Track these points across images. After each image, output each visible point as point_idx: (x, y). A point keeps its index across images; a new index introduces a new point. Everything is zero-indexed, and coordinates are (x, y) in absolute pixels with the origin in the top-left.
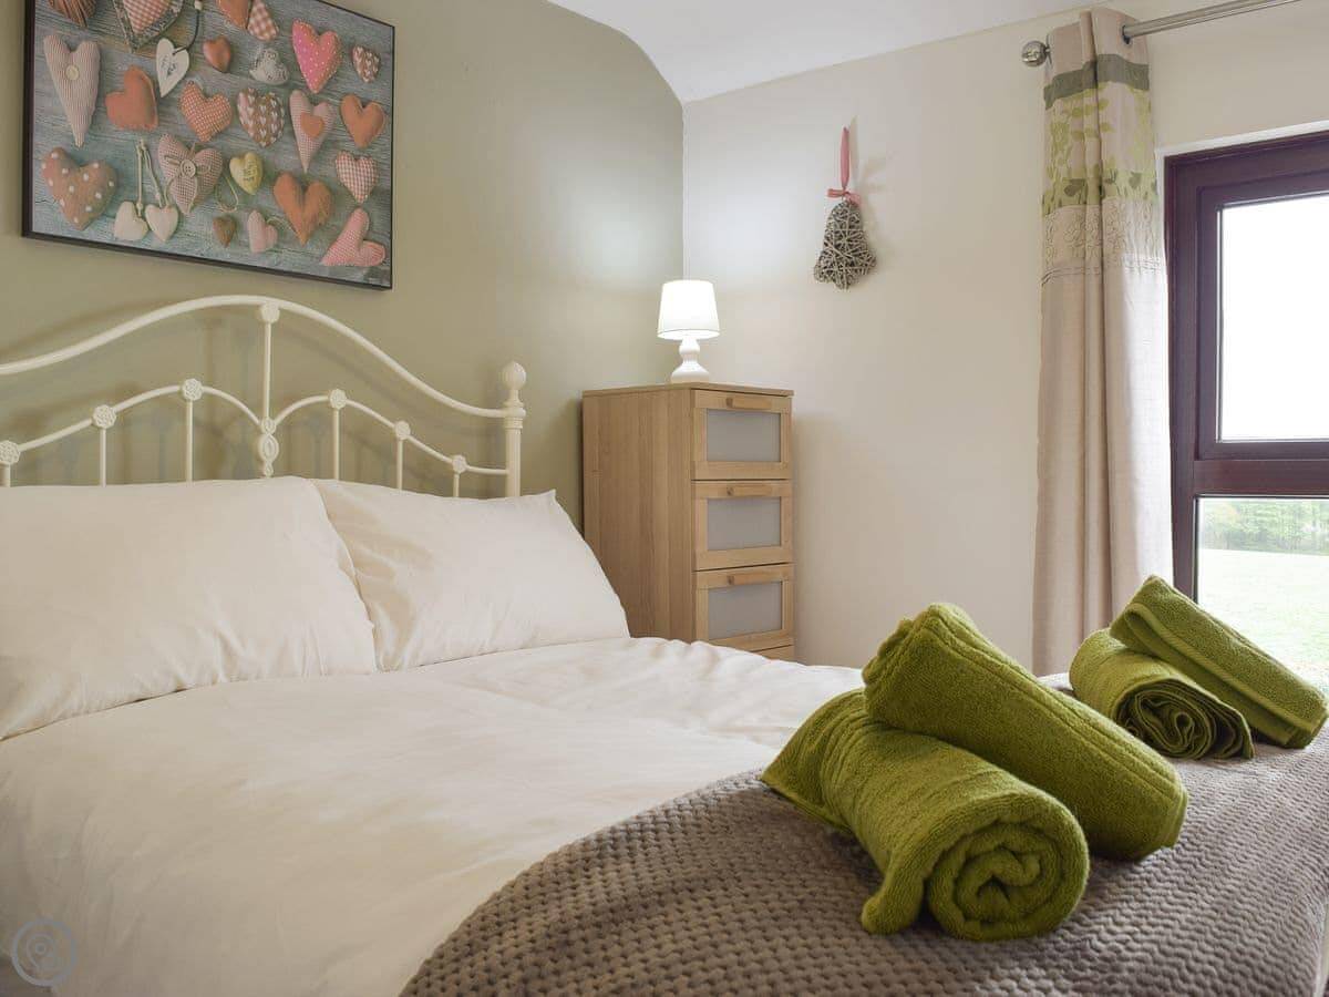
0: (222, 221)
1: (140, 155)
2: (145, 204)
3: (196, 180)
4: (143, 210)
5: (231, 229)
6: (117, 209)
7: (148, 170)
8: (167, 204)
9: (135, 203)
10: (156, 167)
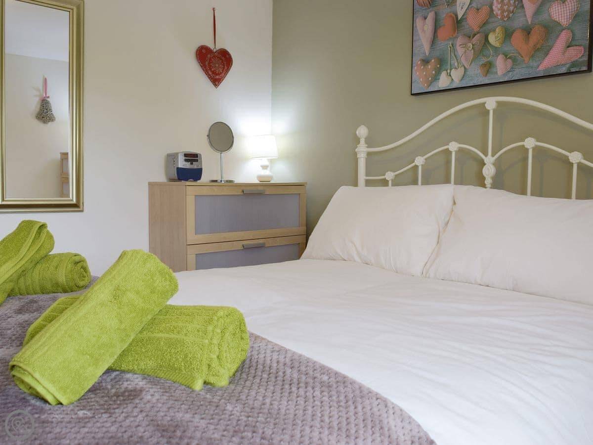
0: (484, 65)
1: (449, 49)
2: (451, 70)
3: (472, 51)
4: (450, 72)
5: (488, 67)
6: (440, 76)
7: (453, 55)
8: (460, 66)
9: (447, 71)
10: (456, 53)
